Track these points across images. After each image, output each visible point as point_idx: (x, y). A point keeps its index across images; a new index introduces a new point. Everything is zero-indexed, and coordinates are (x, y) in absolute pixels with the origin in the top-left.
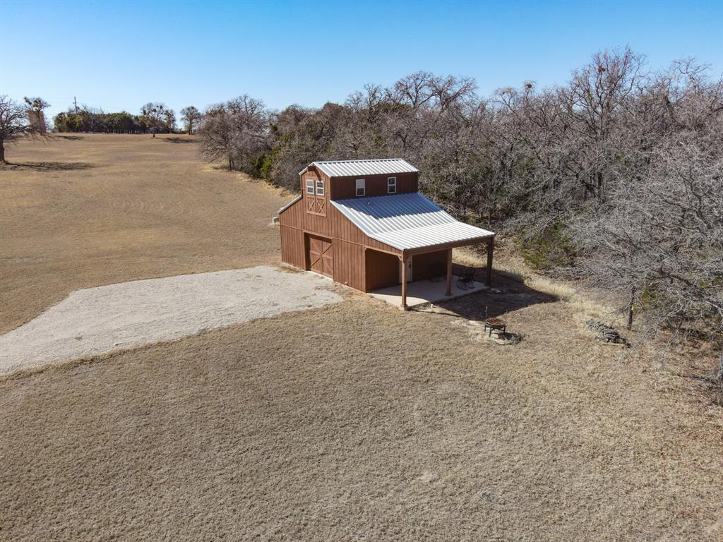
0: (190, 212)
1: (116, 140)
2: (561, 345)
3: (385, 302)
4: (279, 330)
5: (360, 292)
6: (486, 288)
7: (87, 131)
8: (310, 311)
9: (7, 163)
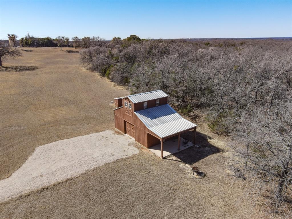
0: (78, 97)
1: (46, 51)
2: (220, 179)
3: (155, 154)
4: (116, 170)
5: (145, 147)
6: (193, 145)
7: (34, 47)
8: (127, 158)
9: (3, 67)
